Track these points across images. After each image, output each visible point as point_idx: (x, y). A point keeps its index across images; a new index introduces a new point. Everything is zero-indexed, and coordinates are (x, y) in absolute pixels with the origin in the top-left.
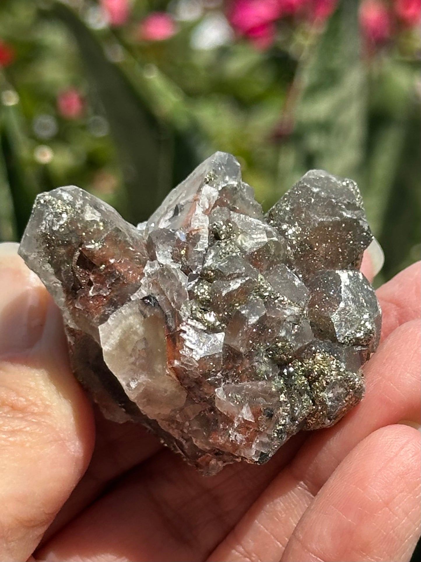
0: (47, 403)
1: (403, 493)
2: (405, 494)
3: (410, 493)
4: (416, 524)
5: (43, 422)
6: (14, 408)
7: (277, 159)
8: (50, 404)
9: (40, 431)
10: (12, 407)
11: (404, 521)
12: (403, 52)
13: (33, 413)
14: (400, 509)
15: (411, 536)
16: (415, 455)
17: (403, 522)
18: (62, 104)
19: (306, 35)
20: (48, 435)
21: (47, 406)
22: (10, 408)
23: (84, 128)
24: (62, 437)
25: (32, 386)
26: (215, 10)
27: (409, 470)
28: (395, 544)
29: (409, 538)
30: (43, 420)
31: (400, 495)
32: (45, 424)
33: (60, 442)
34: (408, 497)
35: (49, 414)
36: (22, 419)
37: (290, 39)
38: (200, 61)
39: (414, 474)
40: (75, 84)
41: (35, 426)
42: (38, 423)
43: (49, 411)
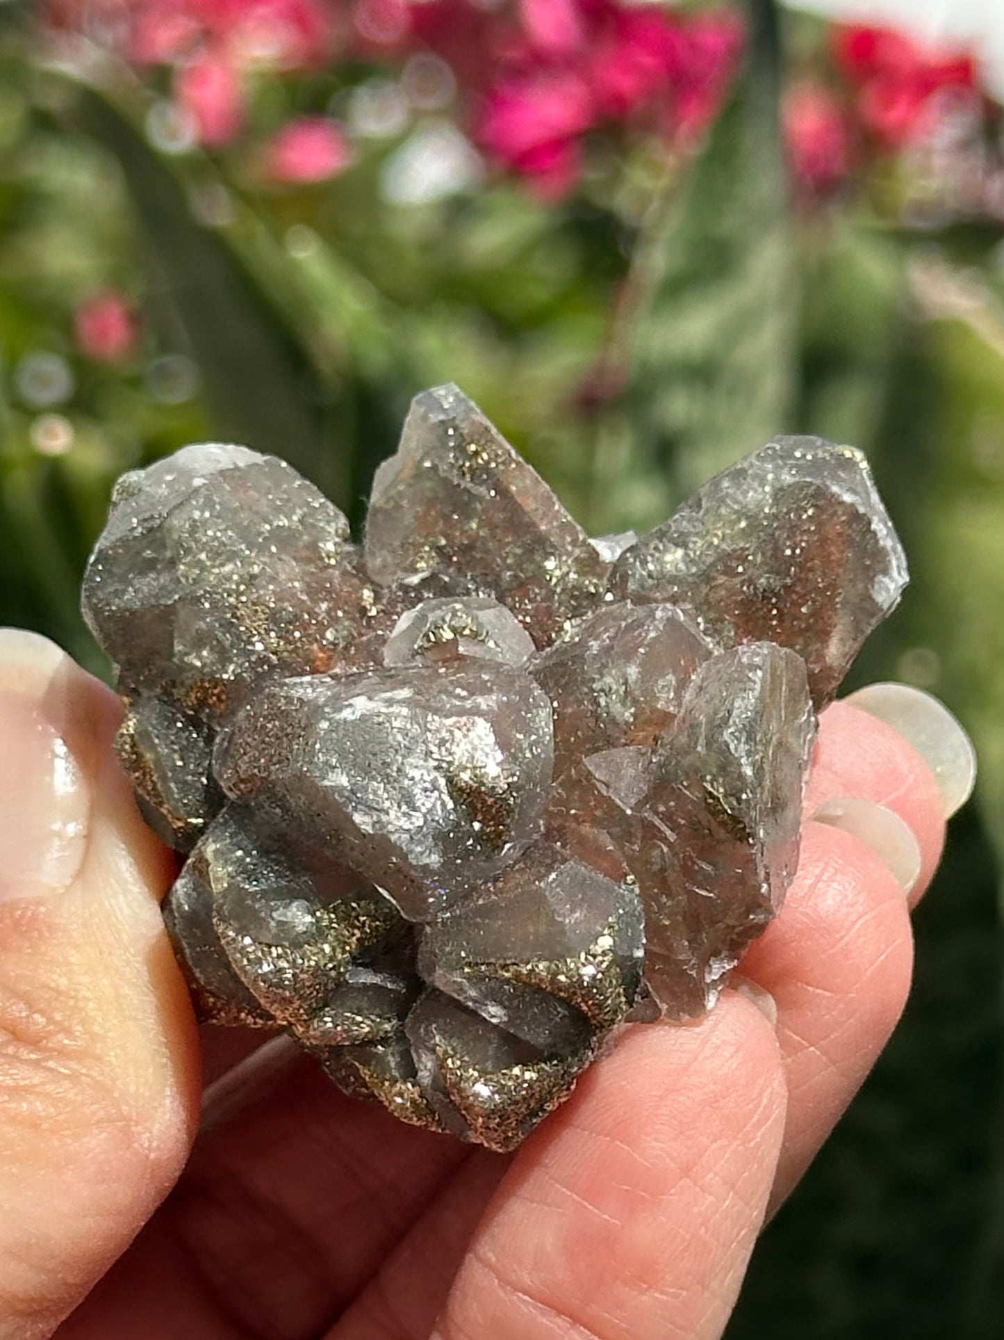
0: (96, 1029)
1: (719, 1142)
2: (726, 1142)
3: (735, 1138)
4: (752, 1204)
5: (87, 1076)
6: (17, 1035)
7: (590, 454)
8: (102, 1032)
9: (76, 1095)
10: (13, 1033)
11: (727, 1203)
12: (881, 209)
13: (62, 1053)
14: (717, 1178)
15: (743, 1233)
16: (737, 1052)
17: (725, 1206)
18: (86, 328)
19: (656, 169)
20: (95, 1106)
21: (94, 1037)
22: (10, 1036)
23: (135, 383)
24: (125, 1113)
25: (62, 988)
26: (439, 113)
27: (728, 1088)
28: (712, 1255)
29: (739, 1238)
30: (84, 1071)
31: (715, 1146)
32: (88, 1079)
33: (119, 1124)
34: (732, 1148)
35: (99, 1058)
36: (37, 1064)
37: (616, 178)
38: (407, 230)
39: (740, 1096)
40: (116, 281)
41: (67, 1084)
42: (74, 1077)
43: (98, 1051)
